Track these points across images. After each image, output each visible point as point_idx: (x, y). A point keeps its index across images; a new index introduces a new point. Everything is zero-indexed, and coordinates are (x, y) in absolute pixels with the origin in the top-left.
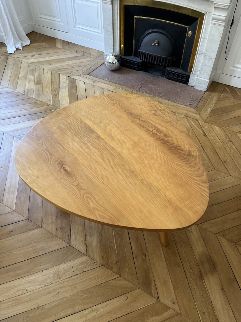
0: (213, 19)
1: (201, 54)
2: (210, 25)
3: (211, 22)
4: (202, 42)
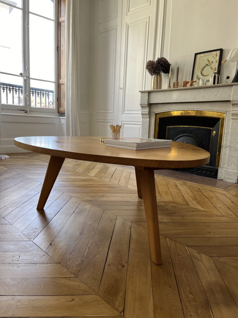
0: (233, 115)
1: (226, 147)
2: (231, 121)
3: (231, 117)
4: (226, 136)
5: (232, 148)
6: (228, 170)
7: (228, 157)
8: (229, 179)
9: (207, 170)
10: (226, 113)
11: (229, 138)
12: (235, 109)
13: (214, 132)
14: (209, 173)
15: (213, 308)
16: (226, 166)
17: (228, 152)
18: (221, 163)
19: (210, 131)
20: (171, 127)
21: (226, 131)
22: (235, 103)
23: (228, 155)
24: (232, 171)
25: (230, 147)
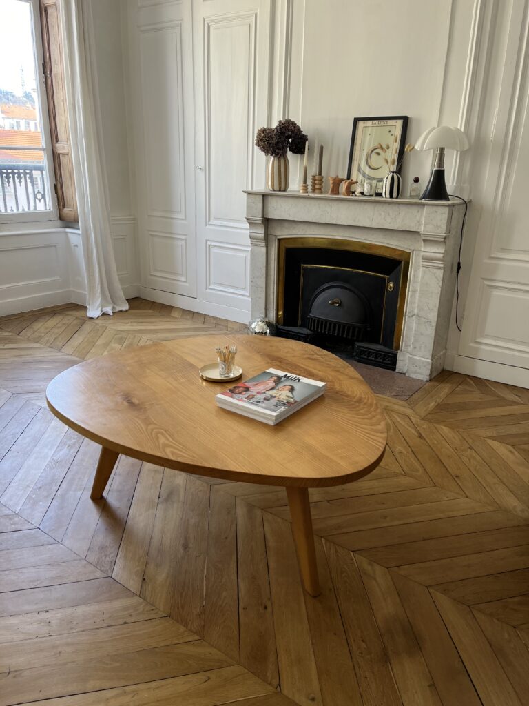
0: (424, 258)
1: (412, 316)
2: (421, 269)
3: (422, 263)
4: (411, 296)
5: (423, 319)
6: (415, 357)
7: (415, 334)
8: (415, 373)
9: (377, 354)
10: (413, 252)
11: (417, 301)
12: (428, 249)
13: (391, 285)
14: (381, 360)
15: (392, 662)
16: (410, 349)
17: (414, 326)
18: (403, 345)
19: (384, 283)
20: (309, 266)
21: (413, 286)
22: (428, 238)
23: (415, 330)
24: (422, 359)
25: (419, 317)
